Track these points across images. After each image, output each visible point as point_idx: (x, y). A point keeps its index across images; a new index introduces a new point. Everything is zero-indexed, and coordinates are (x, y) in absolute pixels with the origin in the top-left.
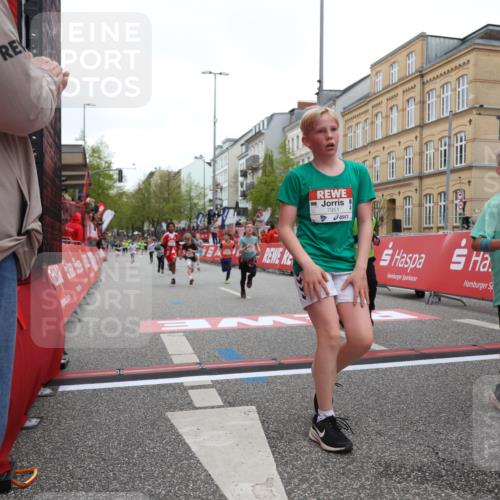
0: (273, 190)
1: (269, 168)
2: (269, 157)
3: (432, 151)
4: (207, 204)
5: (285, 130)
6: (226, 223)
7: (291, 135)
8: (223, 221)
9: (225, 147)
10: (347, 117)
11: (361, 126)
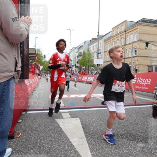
0: (85, 61)
1: (84, 55)
2: (84, 52)
5: (89, 45)
6: (73, 70)
7: (90, 47)
8: (72, 69)
9: (73, 50)
10: (105, 42)
11: (109, 45)
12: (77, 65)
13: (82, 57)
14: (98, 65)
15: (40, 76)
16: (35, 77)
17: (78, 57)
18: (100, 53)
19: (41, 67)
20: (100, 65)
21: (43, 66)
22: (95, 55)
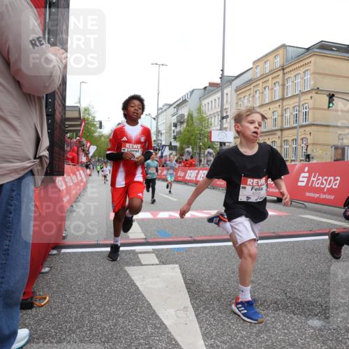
0: (193, 135)
1: (190, 122)
2: (190, 115)
3: (289, 114)
5: (201, 99)
6: (164, 154)
7: (205, 102)
8: (162, 153)
9: (164, 109)
10: (238, 92)
11: (246, 98)
12: (173, 144)
13: (185, 125)
14: (222, 144)
15: (90, 168)
16: (78, 170)
17: (175, 125)
18: (227, 117)
19: (93, 149)
20: (227, 144)
21: (97, 146)
22: (215, 121)
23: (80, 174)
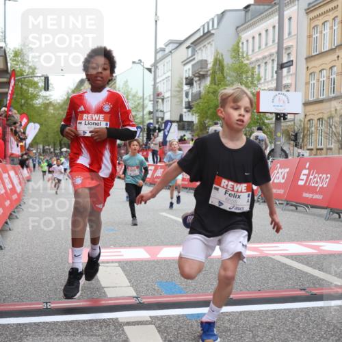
1: (218, 75)
2: (219, 62)
4: (147, 117)
5: (238, 29)
6: (168, 139)
7: (246, 36)
8: (165, 136)
9: (167, 50)
10: (312, 15)
11: (328, 25)
12: (186, 119)
13: (208, 81)
14: (280, 117)
15: (27, 167)
16: (6, 171)
17: (190, 82)
18: (290, 63)
19: (32, 130)
20: (289, 117)
21: (41, 125)
22: (267, 73)
23: (9, 177)
